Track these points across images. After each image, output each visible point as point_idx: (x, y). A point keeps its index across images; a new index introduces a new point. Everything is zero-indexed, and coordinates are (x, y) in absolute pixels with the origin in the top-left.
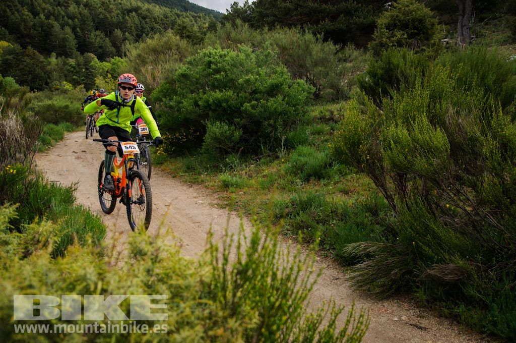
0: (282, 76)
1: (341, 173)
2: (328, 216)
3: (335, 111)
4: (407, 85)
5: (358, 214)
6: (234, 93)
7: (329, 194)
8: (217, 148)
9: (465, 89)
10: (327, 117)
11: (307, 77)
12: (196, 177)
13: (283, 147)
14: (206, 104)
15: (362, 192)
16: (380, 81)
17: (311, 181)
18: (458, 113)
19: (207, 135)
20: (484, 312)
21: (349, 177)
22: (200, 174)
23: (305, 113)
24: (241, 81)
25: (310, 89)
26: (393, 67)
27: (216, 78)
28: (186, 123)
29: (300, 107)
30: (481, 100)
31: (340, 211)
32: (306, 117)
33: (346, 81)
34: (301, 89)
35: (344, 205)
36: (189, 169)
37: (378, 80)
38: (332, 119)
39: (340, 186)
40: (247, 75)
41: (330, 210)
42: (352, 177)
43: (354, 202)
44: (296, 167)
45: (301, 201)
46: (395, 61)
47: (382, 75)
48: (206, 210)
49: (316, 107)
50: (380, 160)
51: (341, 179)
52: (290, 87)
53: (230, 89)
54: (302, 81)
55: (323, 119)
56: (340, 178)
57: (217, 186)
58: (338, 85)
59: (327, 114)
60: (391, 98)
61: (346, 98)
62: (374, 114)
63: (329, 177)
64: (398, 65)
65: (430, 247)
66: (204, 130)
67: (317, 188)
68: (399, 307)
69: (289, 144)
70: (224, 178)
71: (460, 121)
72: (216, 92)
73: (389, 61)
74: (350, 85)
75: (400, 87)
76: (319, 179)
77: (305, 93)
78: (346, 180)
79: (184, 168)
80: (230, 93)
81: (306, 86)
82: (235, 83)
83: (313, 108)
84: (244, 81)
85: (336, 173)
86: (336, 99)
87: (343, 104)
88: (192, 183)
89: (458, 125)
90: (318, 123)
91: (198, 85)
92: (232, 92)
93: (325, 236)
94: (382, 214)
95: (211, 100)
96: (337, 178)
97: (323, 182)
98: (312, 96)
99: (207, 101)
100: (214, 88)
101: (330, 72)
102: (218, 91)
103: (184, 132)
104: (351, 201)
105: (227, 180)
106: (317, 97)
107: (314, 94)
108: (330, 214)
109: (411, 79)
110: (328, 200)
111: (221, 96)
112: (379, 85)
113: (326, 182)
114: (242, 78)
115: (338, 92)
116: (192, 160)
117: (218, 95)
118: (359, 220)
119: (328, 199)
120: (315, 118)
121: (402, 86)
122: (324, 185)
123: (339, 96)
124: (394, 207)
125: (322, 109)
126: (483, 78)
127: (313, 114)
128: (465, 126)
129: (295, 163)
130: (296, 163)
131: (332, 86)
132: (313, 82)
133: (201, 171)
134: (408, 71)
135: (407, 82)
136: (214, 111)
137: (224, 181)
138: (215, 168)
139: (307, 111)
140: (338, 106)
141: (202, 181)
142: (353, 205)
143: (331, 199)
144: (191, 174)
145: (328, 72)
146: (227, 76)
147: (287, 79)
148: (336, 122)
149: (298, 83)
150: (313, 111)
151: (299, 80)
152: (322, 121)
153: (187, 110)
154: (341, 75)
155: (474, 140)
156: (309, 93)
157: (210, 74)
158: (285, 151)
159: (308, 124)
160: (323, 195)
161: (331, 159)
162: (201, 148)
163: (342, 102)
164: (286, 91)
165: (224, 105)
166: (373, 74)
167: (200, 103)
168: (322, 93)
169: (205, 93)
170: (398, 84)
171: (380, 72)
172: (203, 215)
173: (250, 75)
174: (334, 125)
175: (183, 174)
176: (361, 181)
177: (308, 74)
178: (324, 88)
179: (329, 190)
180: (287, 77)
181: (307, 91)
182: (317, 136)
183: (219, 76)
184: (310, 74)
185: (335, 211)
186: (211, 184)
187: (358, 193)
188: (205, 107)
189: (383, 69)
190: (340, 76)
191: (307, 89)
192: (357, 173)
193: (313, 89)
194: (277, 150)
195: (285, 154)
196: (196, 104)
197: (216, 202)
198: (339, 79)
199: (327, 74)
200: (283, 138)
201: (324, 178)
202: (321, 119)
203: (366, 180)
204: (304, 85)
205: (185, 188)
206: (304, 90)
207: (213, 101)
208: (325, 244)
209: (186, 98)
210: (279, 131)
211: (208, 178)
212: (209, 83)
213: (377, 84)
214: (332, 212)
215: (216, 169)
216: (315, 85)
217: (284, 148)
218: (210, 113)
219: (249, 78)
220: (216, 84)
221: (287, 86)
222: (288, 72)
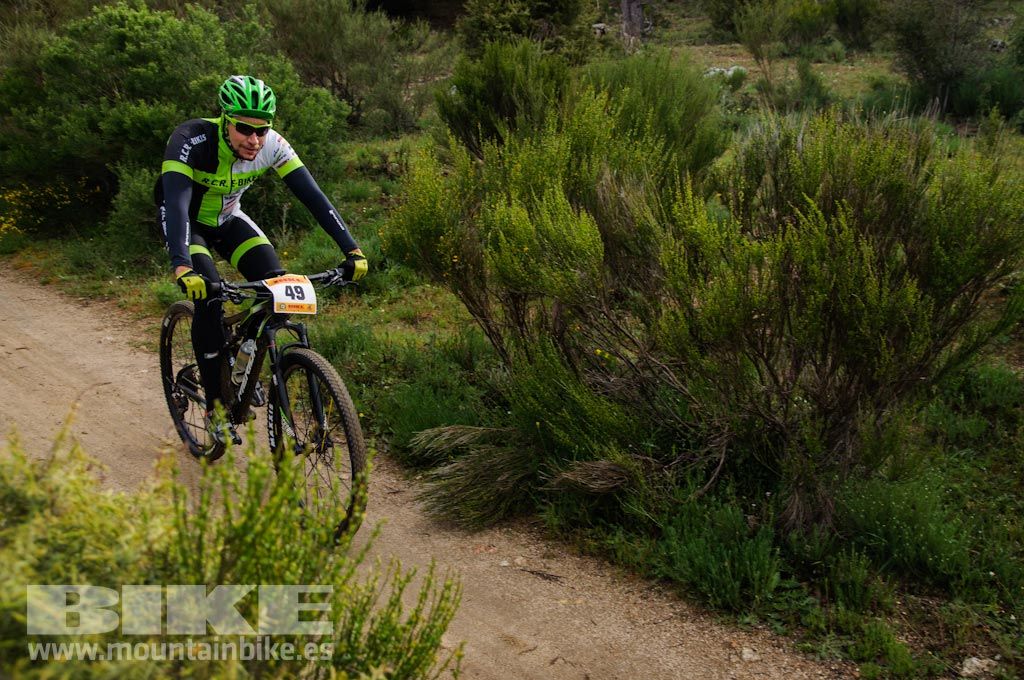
0: (283, 78)
1: (402, 282)
2: (377, 368)
3: (391, 154)
4: (528, 116)
5: (437, 365)
6: (179, 108)
7: (380, 323)
8: (143, 223)
9: (632, 137)
10: (375, 167)
11: (333, 80)
12: (97, 284)
13: (284, 226)
14: (115, 129)
15: (443, 321)
16: (478, 101)
17: (344, 297)
18: (619, 179)
19: (120, 196)
20: (654, 540)
21: (418, 290)
22: (105, 278)
23: (329, 156)
24: (193, 84)
25: (341, 109)
26: (502, 76)
27: (138, 74)
28: (69, 165)
29: (319, 145)
30: (659, 157)
31: (401, 358)
32: (332, 164)
33: (412, 94)
34: (321, 108)
35: (409, 347)
36: (81, 266)
37: (475, 101)
38: (383, 170)
39: (400, 307)
40: (207, 71)
41: (381, 356)
42: (424, 291)
43: (428, 341)
44: (312, 267)
45: (323, 338)
46: (507, 64)
47: (482, 91)
48: (123, 357)
49: (353, 144)
50: (479, 264)
51: (403, 294)
52: (298, 101)
53: (170, 97)
54: (324, 92)
55: (365, 170)
56: (400, 291)
57: (147, 304)
58: (395, 102)
59: (375, 158)
60: (501, 141)
61: (414, 129)
62: (467, 173)
63: (380, 290)
64: (513, 73)
65: (566, 430)
66: (113, 184)
67: (354, 311)
68: (510, 540)
69: (298, 221)
70: (161, 290)
71: (623, 195)
72: (138, 105)
73: (496, 63)
74: (421, 102)
75: (517, 118)
76: (359, 294)
77: (330, 117)
78: (412, 295)
79: (69, 265)
80: (169, 109)
81: (332, 102)
82: (181, 87)
83: (344, 145)
84: (201, 85)
85: (392, 282)
86: (393, 130)
87: (406, 139)
88: (89, 297)
89: (619, 201)
90: (355, 178)
91: (96, 87)
92: (174, 106)
93: (373, 409)
94: (479, 366)
95: (128, 121)
96: (394, 292)
97: (366, 299)
98: (344, 123)
99: (120, 123)
100: (134, 94)
101: (380, 76)
102: (142, 102)
103: (66, 185)
104: (423, 339)
105: (167, 293)
106: (354, 123)
107: (348, 119)
108: (382, 365)
109: (537, 106)
110: (377, 337)
111: (151, 115)
112: (476, 109)
113: (372, 299)
114: (196, 78)
115: (396, 114)
116: (86, 248)
117: (144, 110)
118: (436, 378)
119: (379, 334)
120: (350, 166)
121: (520, 118)
122: (370, 305)
123: (398, 123)
124: (504, 353)
125: (364, 149)
126: (663, 112)
127: (347, 158)
128: (631, 205)
129: (310, 261)
130: (313, 260)
131: (385, 103)
132: (346, 92)
133: (107, 271)
134: (531, 90)
135: (529, 110)
136: (133, 144)
137: (162, 295)
138: (139, 266)
139: (335, 154)
140: (396, 145)
141: (112, 293)
142: (426, 347)
143: (384, 335)
144: (84, 277)
145: (376, 75)
146: (164, 70)
147: (292, 85)
148: (392, 177)
149: (316, 95)
150: (346, 152)
151: (316, 89)
152: (364, 174)
153: (73, 138)
154: (402, 80)
155: (645, 231)
156: (338, 116)
157: (123, 64)
158: (289, 234)
159: (335, 180)
160: (368, 327)
161: (382, 253)
162: (105, 222)
163: (404, 135)
164: (291, 110)
165: (157, 132)
166: (466, 89)
167: (103, 126)
168: (363, 115)
169: (112, 104)
170: (512, 114)
171: (479, 84)
172: (115, 368)
173: (215, 73)
174: (388, 183)
175: (67, 277)
176: (440, 299)
177: (336, 74)
178: (368, 104)
179: (379, 316)
180: (292, 82)
181: (334, 112)
182: (354, 205)
183: (144, 70)
184: (340, 75)
185: (391, 359)
186: (132, 299)
187: (436, 322)
188: (115, 135)
189: (484, 78)
190: (401, 83)
191: (334, 107)
192: (432, 282)
193: (347, 109)
194: (273, 230)
195: (290, 239)
196: (93, 126)
197: (143, 339)
198: (399, 90)
199: (374, 80)
200: (285, 209)
201: (368, 291)
202: (362, 169)
203: (449, 297)
204: (328, 100)
205: (72, 308)
206: (327, 110)
207: (133, 124)
208: (371, 425)
209: (68, 112)
210: (276, 192)
211: (123, 287)
212: (121, 81)
213: (473, 108)
214: (385, 361)
215: (142, 269)
216: (350, 101)
217: (288, 228)
218: (127, 149)
219: (212, 80)
220: (138, 85)
221: (292, 100)
222: (294, 72)
